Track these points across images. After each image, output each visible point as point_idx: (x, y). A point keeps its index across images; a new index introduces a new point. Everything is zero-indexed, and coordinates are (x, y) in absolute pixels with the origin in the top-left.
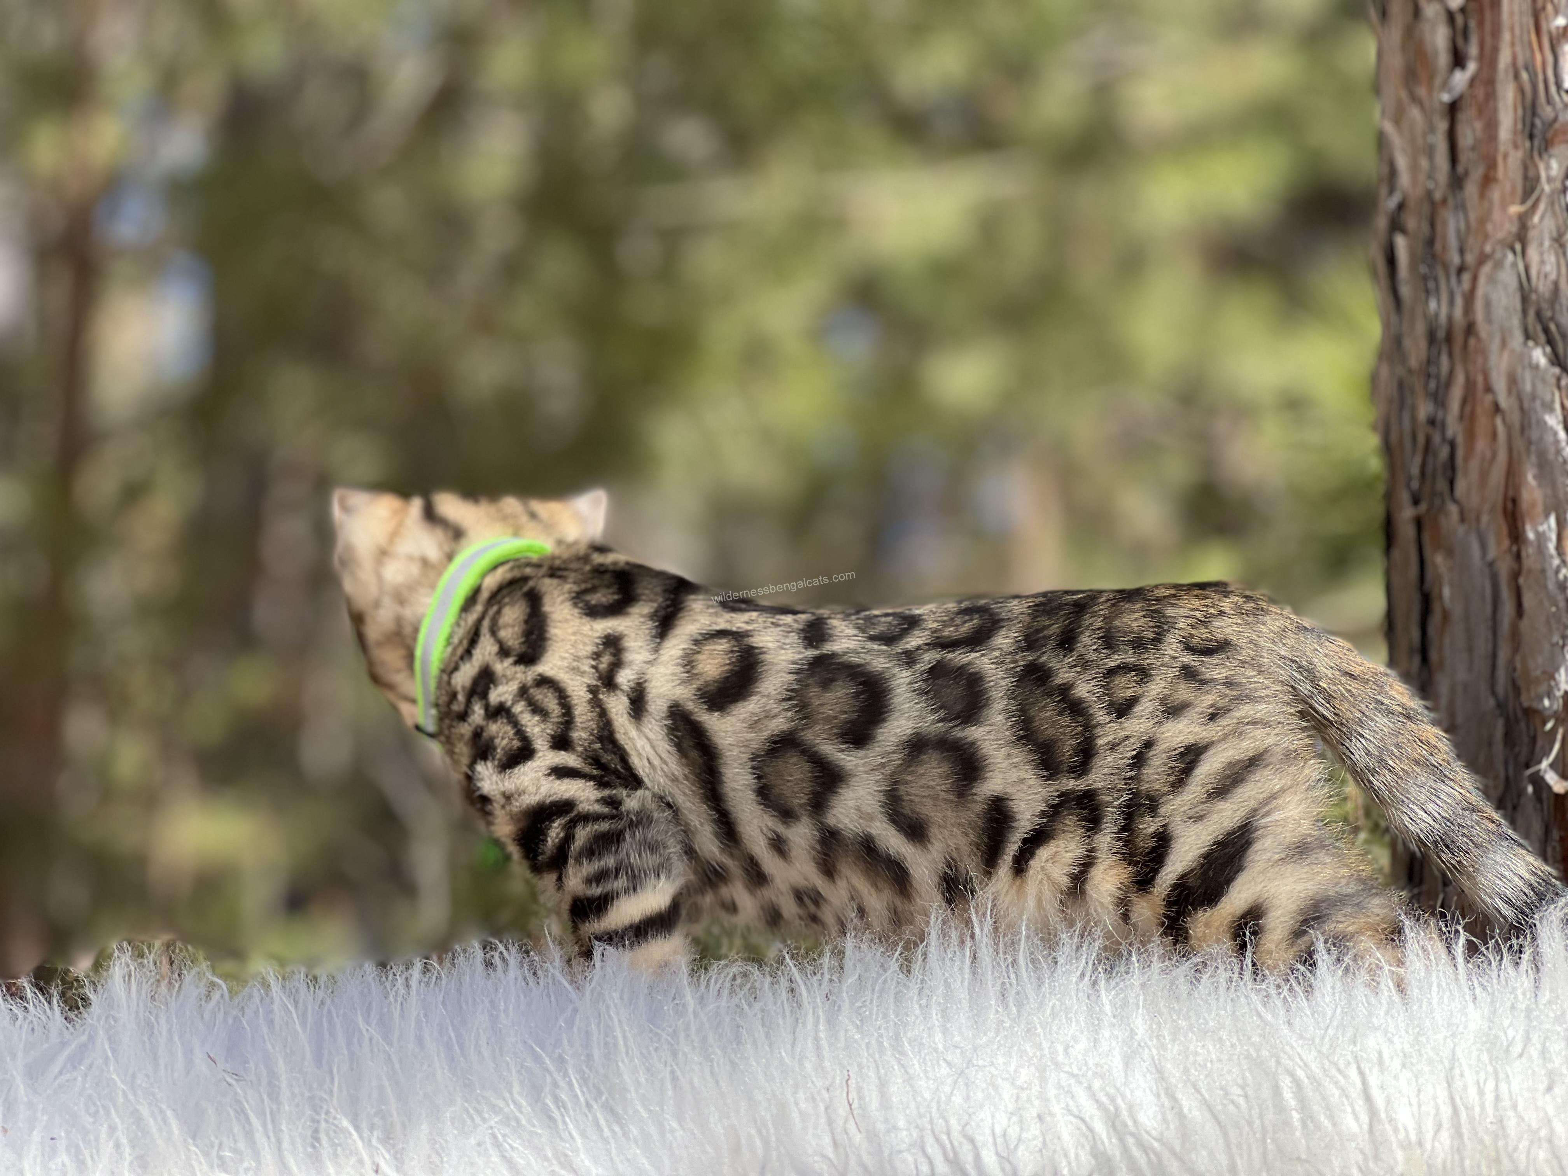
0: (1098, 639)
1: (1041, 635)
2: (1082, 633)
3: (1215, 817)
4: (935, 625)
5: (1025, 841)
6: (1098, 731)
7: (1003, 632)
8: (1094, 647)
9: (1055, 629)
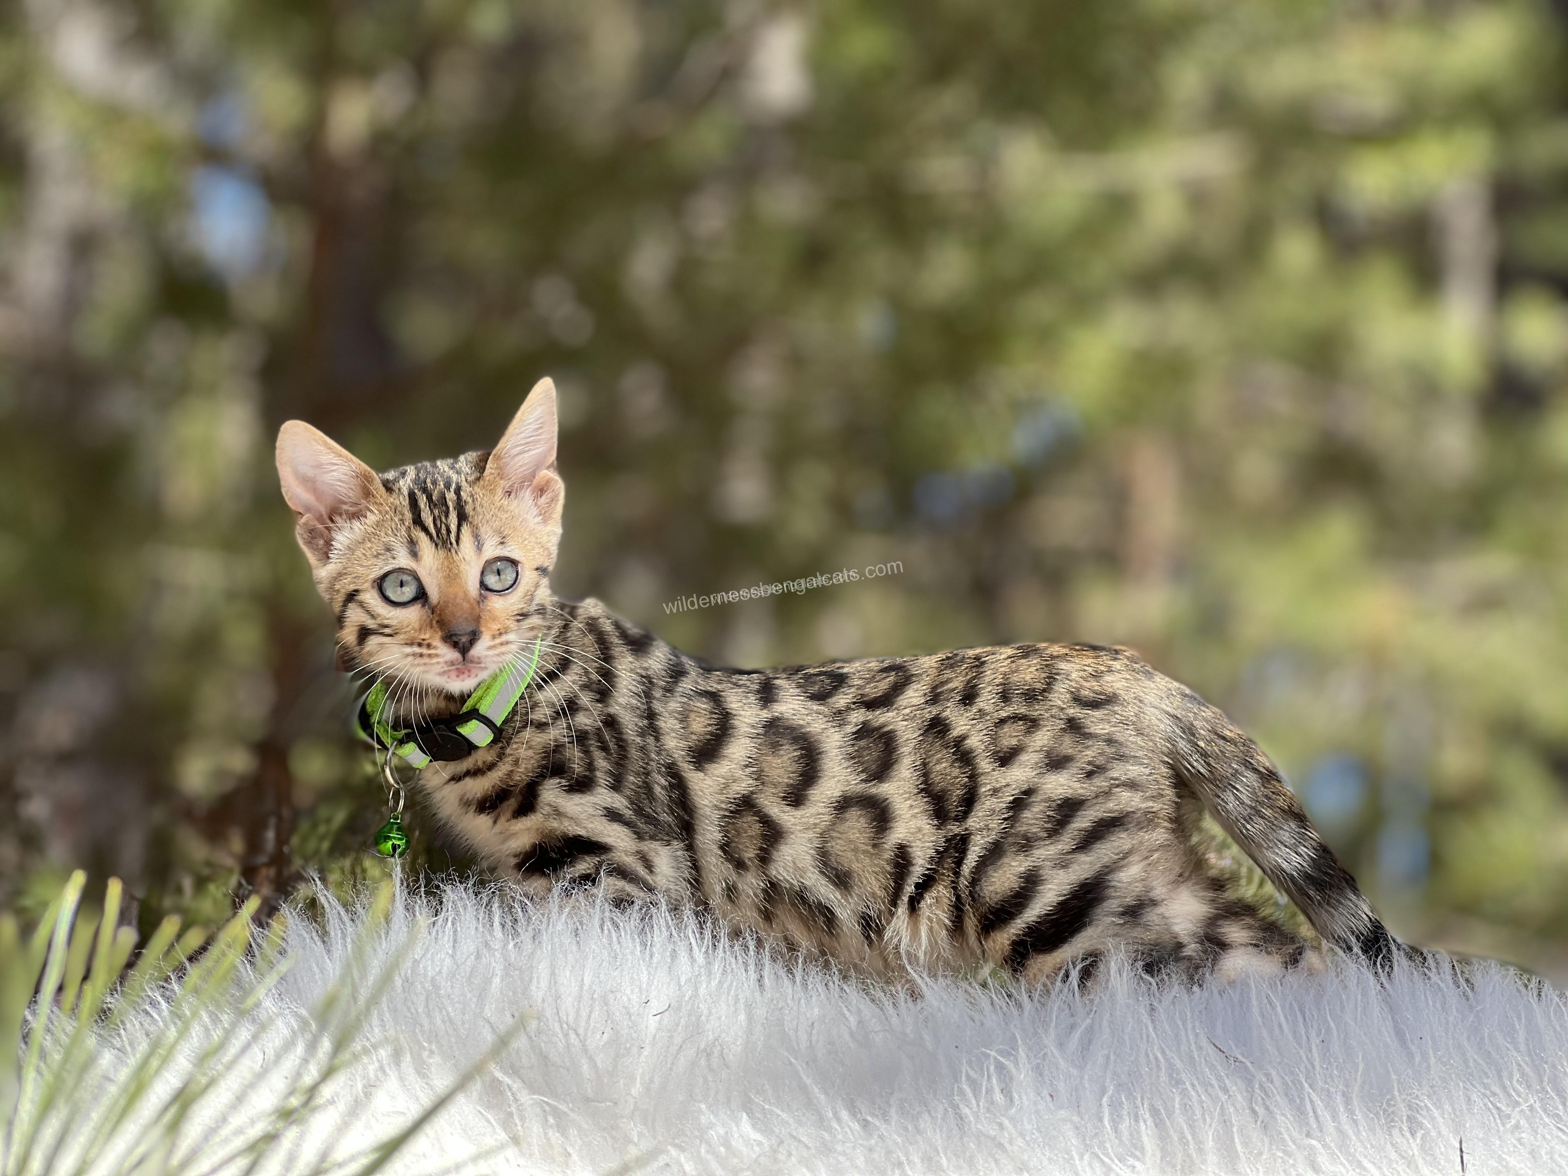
0: (997, 694)
1: (945, 688)
2: (983, 688)
3: (1075, 867)
4: (859, 682)
5: (917, 886)
6: (983, 779)
7: (914, 686)
8: (993, 701)
9: (958, 683)
